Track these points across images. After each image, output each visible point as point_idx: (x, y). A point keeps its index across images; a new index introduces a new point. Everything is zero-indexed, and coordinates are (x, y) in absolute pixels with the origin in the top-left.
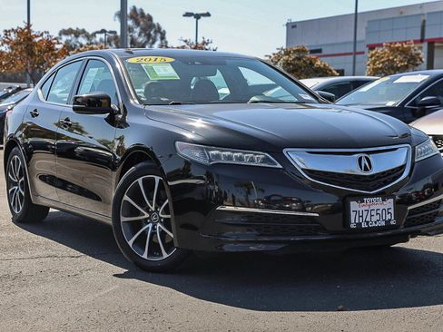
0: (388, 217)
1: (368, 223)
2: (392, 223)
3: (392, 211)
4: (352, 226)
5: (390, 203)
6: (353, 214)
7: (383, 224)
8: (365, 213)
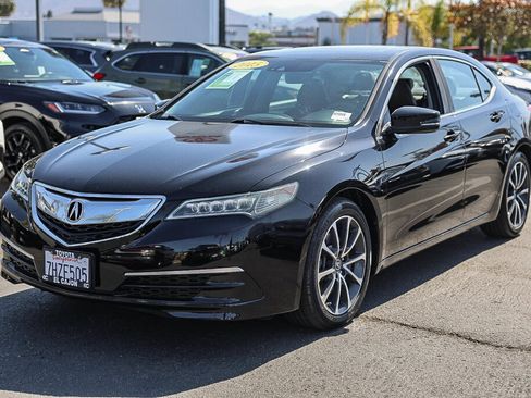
0: (83, 278)
1: (60, 278)
2: (86, 286)
3: (87, 272)
4: (44, 278)
5: (85, 262)
6: (47, 265)
7: (76, 284)
8: (59, 267)
